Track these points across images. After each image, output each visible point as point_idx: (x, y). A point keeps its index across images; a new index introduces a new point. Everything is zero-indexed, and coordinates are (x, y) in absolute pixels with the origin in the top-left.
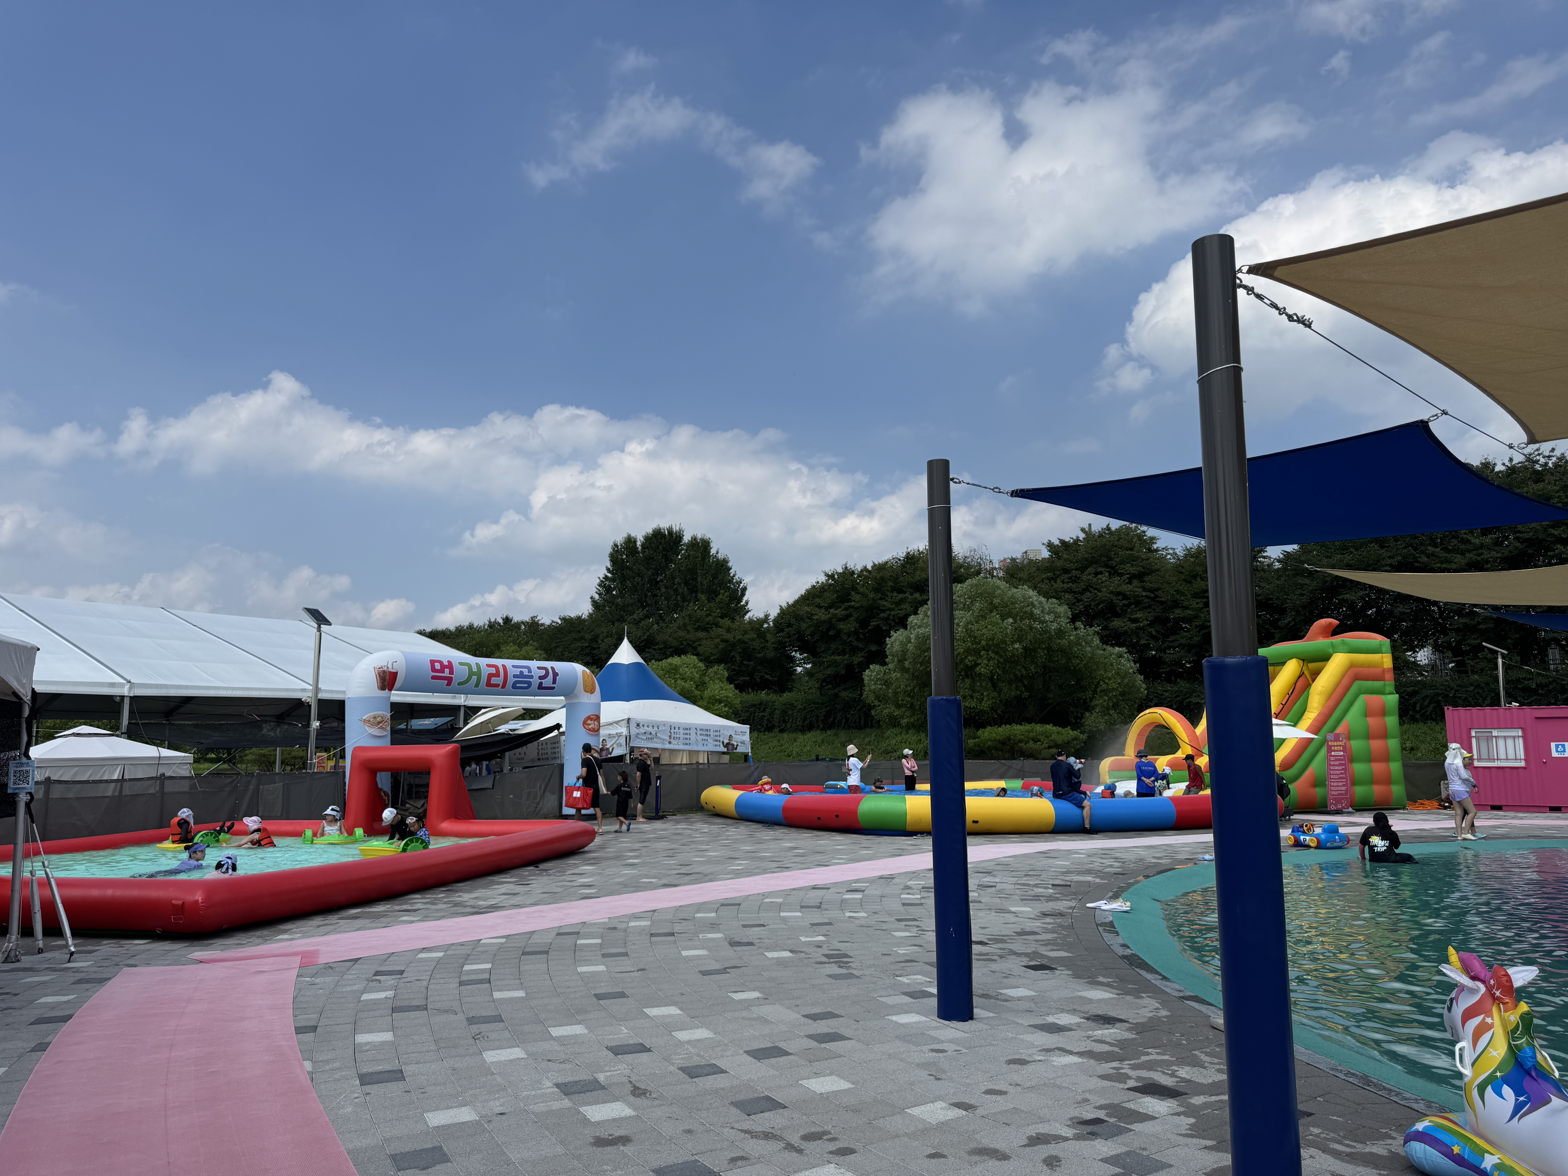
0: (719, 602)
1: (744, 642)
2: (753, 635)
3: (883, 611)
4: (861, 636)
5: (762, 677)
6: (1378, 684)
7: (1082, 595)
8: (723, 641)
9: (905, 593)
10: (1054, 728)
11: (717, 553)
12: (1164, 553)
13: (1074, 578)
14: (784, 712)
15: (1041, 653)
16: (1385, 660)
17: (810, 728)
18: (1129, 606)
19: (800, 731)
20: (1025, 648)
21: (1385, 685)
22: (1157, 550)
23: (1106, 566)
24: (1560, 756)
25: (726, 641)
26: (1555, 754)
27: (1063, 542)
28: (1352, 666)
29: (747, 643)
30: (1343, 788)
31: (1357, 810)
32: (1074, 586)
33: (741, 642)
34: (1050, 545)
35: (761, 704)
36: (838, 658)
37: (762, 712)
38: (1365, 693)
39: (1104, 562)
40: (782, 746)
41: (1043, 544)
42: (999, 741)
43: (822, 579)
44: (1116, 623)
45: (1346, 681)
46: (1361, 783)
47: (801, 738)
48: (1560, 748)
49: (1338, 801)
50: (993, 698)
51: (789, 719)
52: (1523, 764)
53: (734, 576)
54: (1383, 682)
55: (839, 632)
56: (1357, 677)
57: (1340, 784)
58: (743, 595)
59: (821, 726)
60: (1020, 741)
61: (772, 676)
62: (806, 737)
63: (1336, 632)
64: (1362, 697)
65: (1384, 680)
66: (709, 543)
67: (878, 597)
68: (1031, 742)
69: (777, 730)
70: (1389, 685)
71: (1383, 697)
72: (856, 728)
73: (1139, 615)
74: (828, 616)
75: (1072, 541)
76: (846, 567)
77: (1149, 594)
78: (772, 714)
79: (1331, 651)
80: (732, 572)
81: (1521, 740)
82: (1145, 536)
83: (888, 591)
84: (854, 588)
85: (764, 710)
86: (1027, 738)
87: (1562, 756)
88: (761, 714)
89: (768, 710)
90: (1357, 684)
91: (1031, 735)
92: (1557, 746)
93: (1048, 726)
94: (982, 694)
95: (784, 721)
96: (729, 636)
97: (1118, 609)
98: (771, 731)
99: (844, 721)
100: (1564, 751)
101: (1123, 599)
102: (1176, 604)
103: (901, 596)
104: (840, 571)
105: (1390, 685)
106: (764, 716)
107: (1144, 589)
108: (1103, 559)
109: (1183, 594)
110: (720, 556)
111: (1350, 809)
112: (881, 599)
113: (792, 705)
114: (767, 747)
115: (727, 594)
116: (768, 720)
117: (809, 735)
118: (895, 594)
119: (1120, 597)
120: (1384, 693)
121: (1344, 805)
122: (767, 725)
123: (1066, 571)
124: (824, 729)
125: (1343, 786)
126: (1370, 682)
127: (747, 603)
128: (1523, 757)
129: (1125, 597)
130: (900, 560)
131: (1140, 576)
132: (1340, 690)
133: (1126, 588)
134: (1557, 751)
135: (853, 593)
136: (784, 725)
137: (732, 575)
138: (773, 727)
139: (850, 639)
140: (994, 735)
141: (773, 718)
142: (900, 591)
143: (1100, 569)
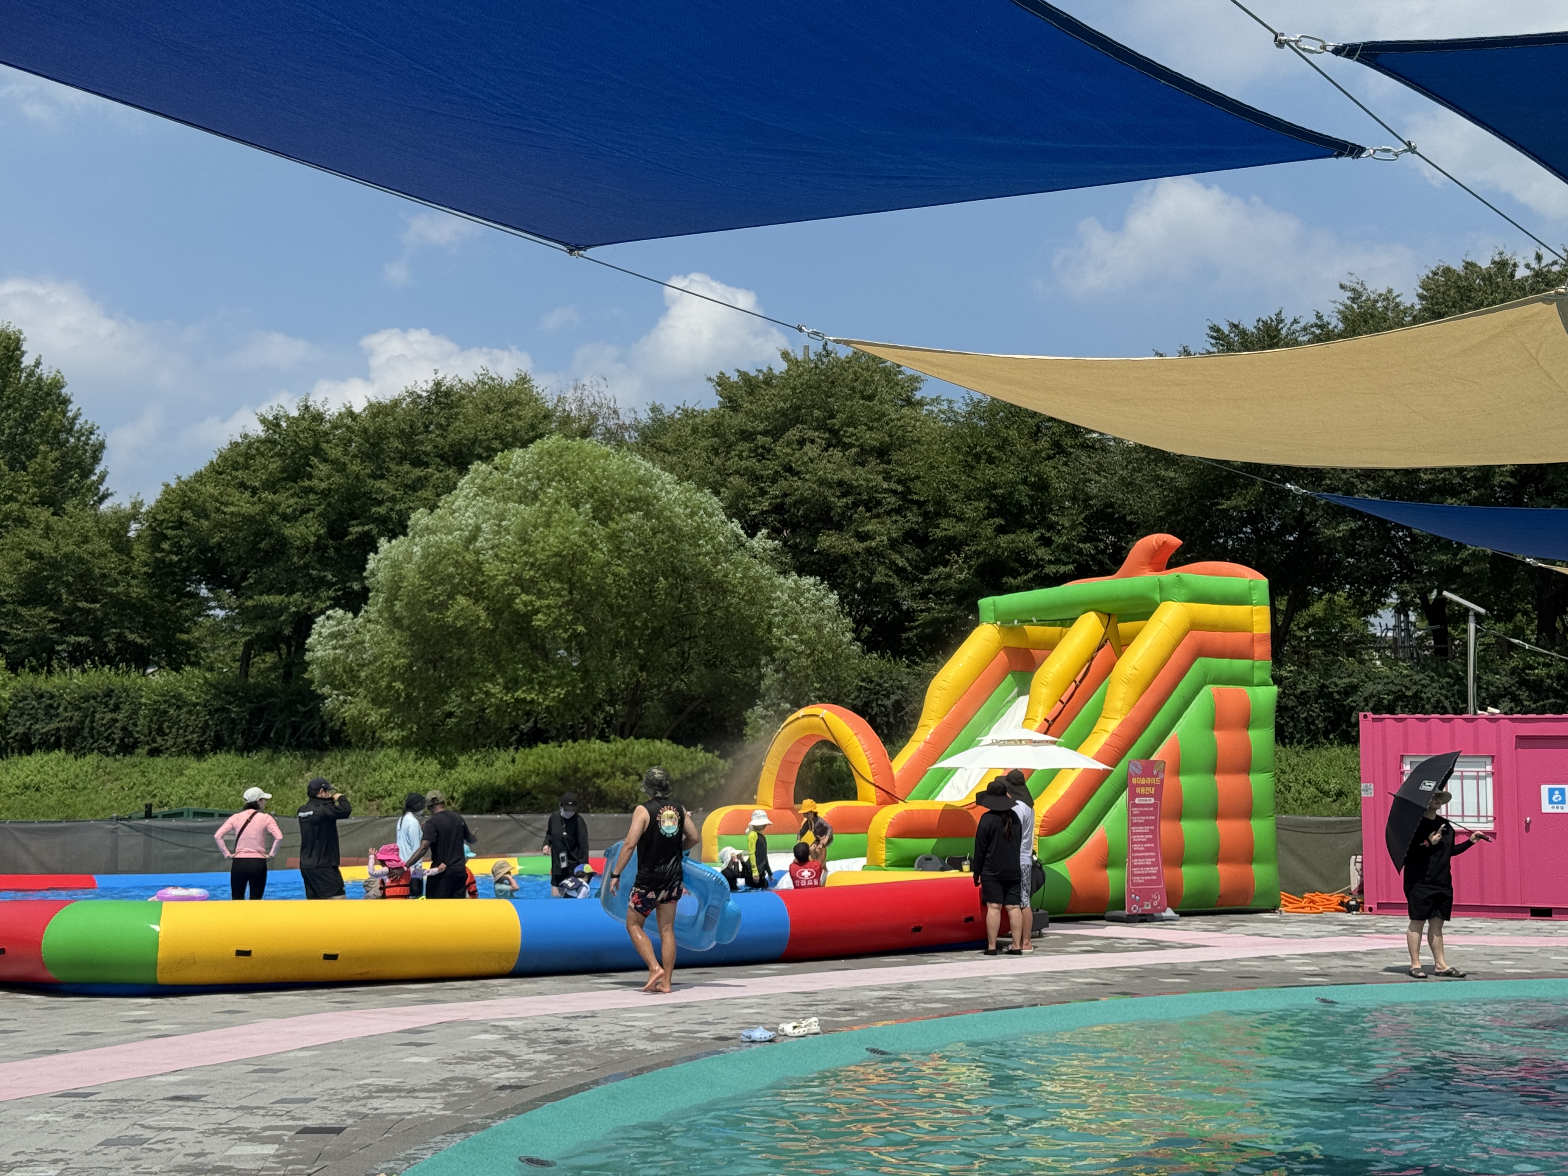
0: (34, 473)
1: (81, 560)
2: (105, 545)
3: (380, 503)
5: (117, 637)
6: (1240, 665)
8: (31, 555)
9: (427, 465)
10: (669, 748)
11: (38, 364)
12: (936, 410)
13: (760, 451)
14: (160, 712)
16: (1255, 618)
17: (219, 745)
18: (855, 507)
19: (194, 751)
21: (1253, 667)
22: (921, 403)
23: (821, 426)
24: (1555, 811)
25: (39, 557)
26: (1547, 808)
27: (744, 376)
28: (1195, 626)
29: (89, 563)
30: (1153, 870)
31: (1183, 914)
34: (722, 382)
35: (109, 694)
36: (274, 599)
37: (113, 711)
38: (1216, 681)
39: (817, 419)
40: (150, 783)
41: (710, 379)
42: (555, 775)
43: (257, 430)
44: (828, 541)
45: (1179, 656)
46: (1195, 860)
47: (193, 766)
48: (1556, 796)
49: (1146, 896)
51: (170, 728)
52: (1490, 827)
53: (75, 418)
54: (1250, 661)
55: (283, 543)
56: (1201, 652)
57: (1148, 861)
58: (96, 459)
59: (241, 741)
60: (597, 775)
62: (204, 765)
63: (1176, 560)
64: (1208, 690)
65: (1252, 658)
66: (18, 341)
67: (368, 471)
68: (618, 776)
69: (142, 751)
70: (1260, 668)
71: (1248, 690)
72: (312, 745)
73: (873, 526)
74: (258, 508)
75: (761, 375)
76: (307, 408)
77: (894, 486)
78: (133, 715)
79: (1157, 597)
80: (72, 409)
81: (1490, 781)
82: (900, 372)
83: (392, 459)
84: (317, 450)
85: (117, 708)
87: (1560, 811)
88: (110, 715)
89: (126, 707)
90: (1201, 662)
91: (621, 761)
92: (1551, 792)
93: (658, 743)
95: (161, 732)
96: (46, 547)
97: (834, 514)
98: (131, 753)
99: (288, 731)
100: (1563, 802)
101: (844, 495)
103: (418, 472)
104: (295, 413)
105: (1262, 667)
106: (116, 721)
107: (887, 478)
108: (815, 413)
110: (46, 372)
111: (1169, 913)
112: (375, 477)
113: (178, 695)
114: (117, 785)
115: (56, 454)
116: (124, 729)
117: (211, 761)
118: (406, 467)
119: (841, 492)
120: (1249, 683)
121: (1155, 903)
122: (122, 740)
123: (746, 436)
124: (245, 749)
125: (1153, 865)
126: (1226, 661)
127: (102, 478)
128: (1491, 812)
129: (850, 491)
130: (420, 397)
131: (882, 453)
132: (1166, 674)
133: (852, 473)
134: (1551, 802)
135: (314, 460)
136: (159, 739)
137: (70, 414)
138: (135, 745)
139: (306, 560)
140: (547, 761)
141: (136, 725)
142: (418, 462)
143: (811, 434)
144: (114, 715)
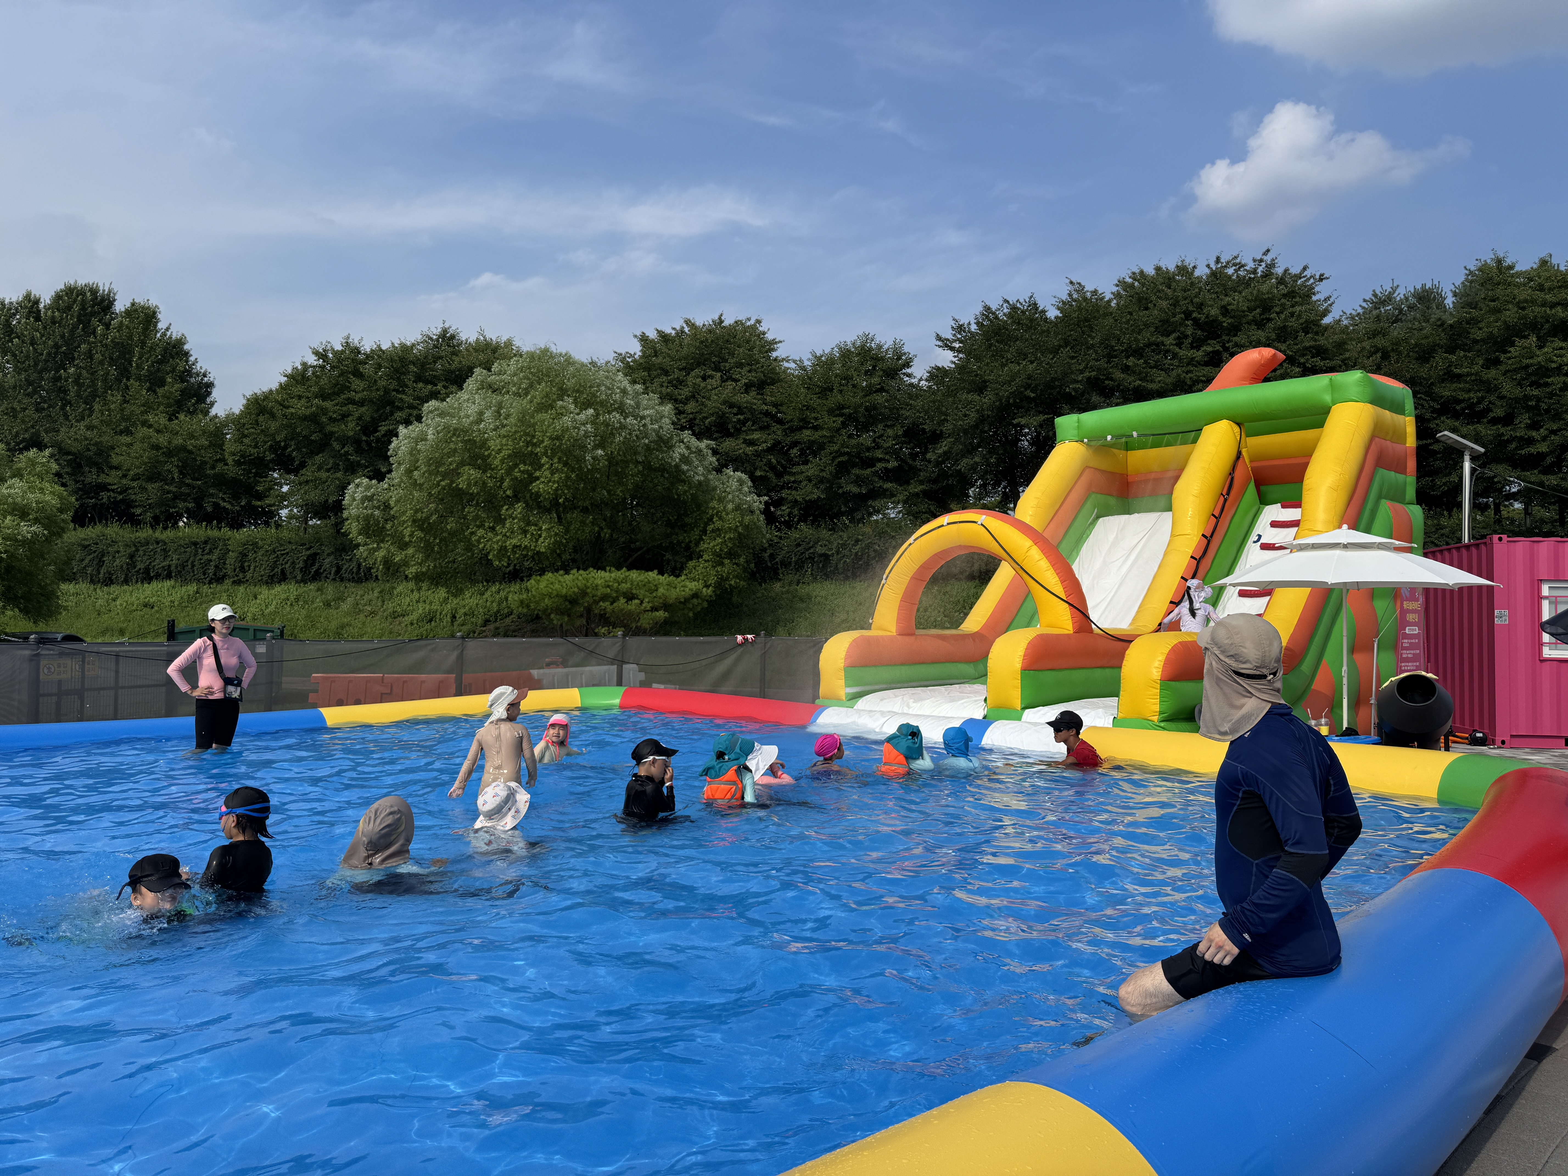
1: (187, 450)
2: (205, 442)
4: (364, 445)
5: (216, 505)
6: (1401, 479)
7: (686, 404)
11: (168, 329)
14: (244, 555)
15: (632, 469)
16: (1407, 430)
17: (283, 578)
18: (743, 423)
20: (610, 458)
21: (1405, 483)
23: (718, 368)
25: (156, 447)
27: (661, 335)
28: (1375, 433)
29: (193, 453)
32: (676, 392)
33: (183, 448)
34: (644, 339)
37: (208, 554)
39: (714, 363)
42: (565, 598)
43: (311, 359)
45: (1369, 465)
47: (265, 593)
50: (556, 534)
51: (249, 566)
53: (194, 365)
55: (330, 436)
58: (208, 393)
59: (299, 577)
60: (604, 598)
61: (232, 505)
62: (273, 591)
64: (1384, 504)
65: (1406, 473)
66: (155, 313)
68: (622, 600)
69: (228, 582)
70: (1410, 484)
71: (1406, 508)
72: (353, 580)
73: (756, 436)
74: (311, 411)
75: (673, 332)
76: (348, 344)
78: (223, 557)
80: (191, 358)
83: (411, 380)
85: (211, 552)
86: (617, 592)
88: (206, 557)
89: (218, 551)
90: (1379, 472)
91: (622, 588)
93: (650, 573)
94: (540, 529)
95: (242, 569)
96: (162, 440)
97: (730, 426)
99: (334, 570)
101: (737, 413)
102: (805, 424)
104: (338, 347)
106: (211, 561)
107: (764, 402)
108: (714, 359)
109: (813, 410)
110: (175, 333)
112: (398, 391)
113: (255, 544)
116: (216, 566)
117: (278, 589)
119: (735, 410)
120: (1403, 500)
122: (215, 574)
124: (304, 581)
126: (1393, 473)
129: (740, 411)
131: (760, 385)
132: (1362, 485)
133: (744, 399)
135: (355, 379)
136: (241, 576)
137: (191, 363)
139: (346, 449)
140: (557, 586)
141: (224, 564)
143: (710, 372)
144: (209, 557)
